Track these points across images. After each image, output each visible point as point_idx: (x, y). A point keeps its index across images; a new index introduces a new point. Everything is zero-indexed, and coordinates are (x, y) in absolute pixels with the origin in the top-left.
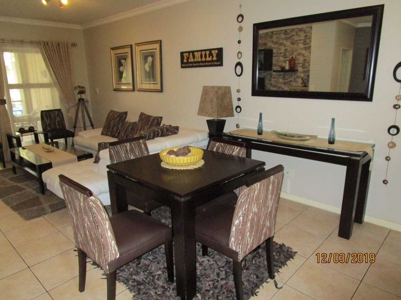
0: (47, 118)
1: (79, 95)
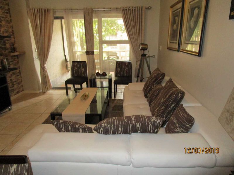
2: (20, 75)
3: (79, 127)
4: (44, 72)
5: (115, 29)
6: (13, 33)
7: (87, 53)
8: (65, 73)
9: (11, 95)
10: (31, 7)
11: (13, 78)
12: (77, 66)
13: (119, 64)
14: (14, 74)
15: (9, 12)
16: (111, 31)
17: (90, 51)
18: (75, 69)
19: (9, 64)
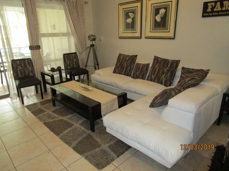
0: (68, 60)
1: (91, 42)
12: (20, 65)
17: (35, 45)
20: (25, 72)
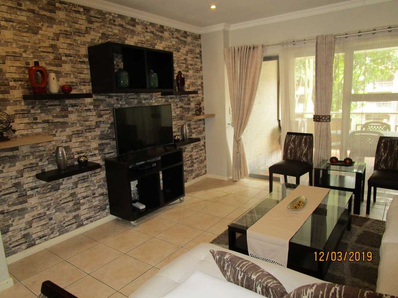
2: (205, 149)
3: (257, 279)
4: (238, 147)
5: (389, 69)
6: (202, 87)
7: (317, 118)
8: (276, 151)
9: (188, 179)
10: (230, 46)
11: (194, 153)
12: (294, 141)
13: (385, 144)
14: (196, 147)
15: (201, 55)
16: (379, 73)
17: (322, 115)
18: (290, 148)
19: (190, 132)
20: (296, 153)
